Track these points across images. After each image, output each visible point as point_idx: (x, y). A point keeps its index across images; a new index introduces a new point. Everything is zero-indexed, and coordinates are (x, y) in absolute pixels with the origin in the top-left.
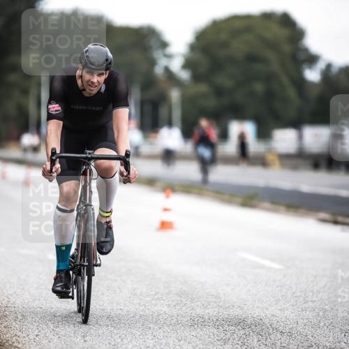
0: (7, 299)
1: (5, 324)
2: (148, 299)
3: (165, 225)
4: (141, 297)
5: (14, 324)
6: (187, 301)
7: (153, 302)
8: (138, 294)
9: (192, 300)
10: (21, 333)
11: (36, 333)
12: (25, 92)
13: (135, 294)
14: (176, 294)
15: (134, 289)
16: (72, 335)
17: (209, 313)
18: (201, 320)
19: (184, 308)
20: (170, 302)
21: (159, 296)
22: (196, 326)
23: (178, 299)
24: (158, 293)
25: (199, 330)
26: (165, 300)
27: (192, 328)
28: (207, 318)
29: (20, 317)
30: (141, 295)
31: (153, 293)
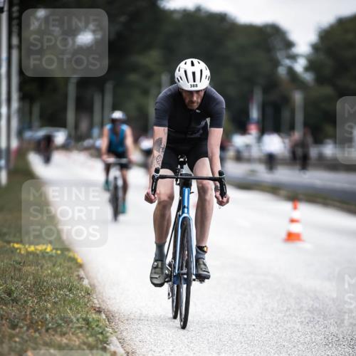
0: (139, 312)
1: (140, 338)
2: (279, 315)
3: (291, 237)
4: (273, 313)
5: (149, 338)
6: (320, 318)
7: (285, 318)
8: (270, 310)
9: (325, 317)
10: (155, 348)
11: (171, 348)
12: (146, 92)
13: (266, 310)
14: (309, 311)
15: (266, 304)
16: (207, 351)
17: (343, 332)
18: (335, 339)
19: (317, 326)
20: (303, 319)
21: (291, 312)
22: (330, 346)
23: (311, 315)
24: (289, 309)
25: (334, 350)
26: (297, 317)
27: (327, 347)
28: (341, 337)
29: (154, 331)
30: (272, 310)
31: (285, 309)
